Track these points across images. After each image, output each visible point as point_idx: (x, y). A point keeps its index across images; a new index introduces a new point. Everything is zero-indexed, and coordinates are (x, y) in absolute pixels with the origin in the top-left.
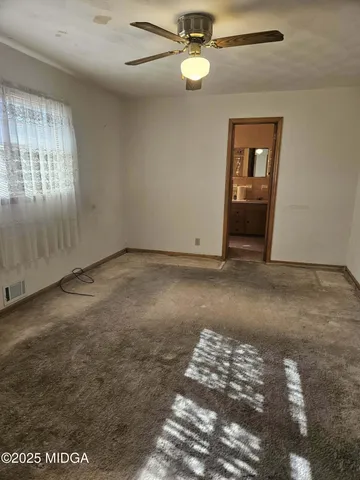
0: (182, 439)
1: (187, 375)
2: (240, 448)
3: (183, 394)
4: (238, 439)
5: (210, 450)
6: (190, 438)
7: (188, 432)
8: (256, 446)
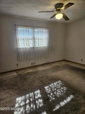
0: (31, 96)
1: (45, 87)
2: (37, 104)
3: (40, 90)
4: (39, 102)
5: (33, 101)
6: (32, 97)
7: (33, 96)
8: (41, 105)
